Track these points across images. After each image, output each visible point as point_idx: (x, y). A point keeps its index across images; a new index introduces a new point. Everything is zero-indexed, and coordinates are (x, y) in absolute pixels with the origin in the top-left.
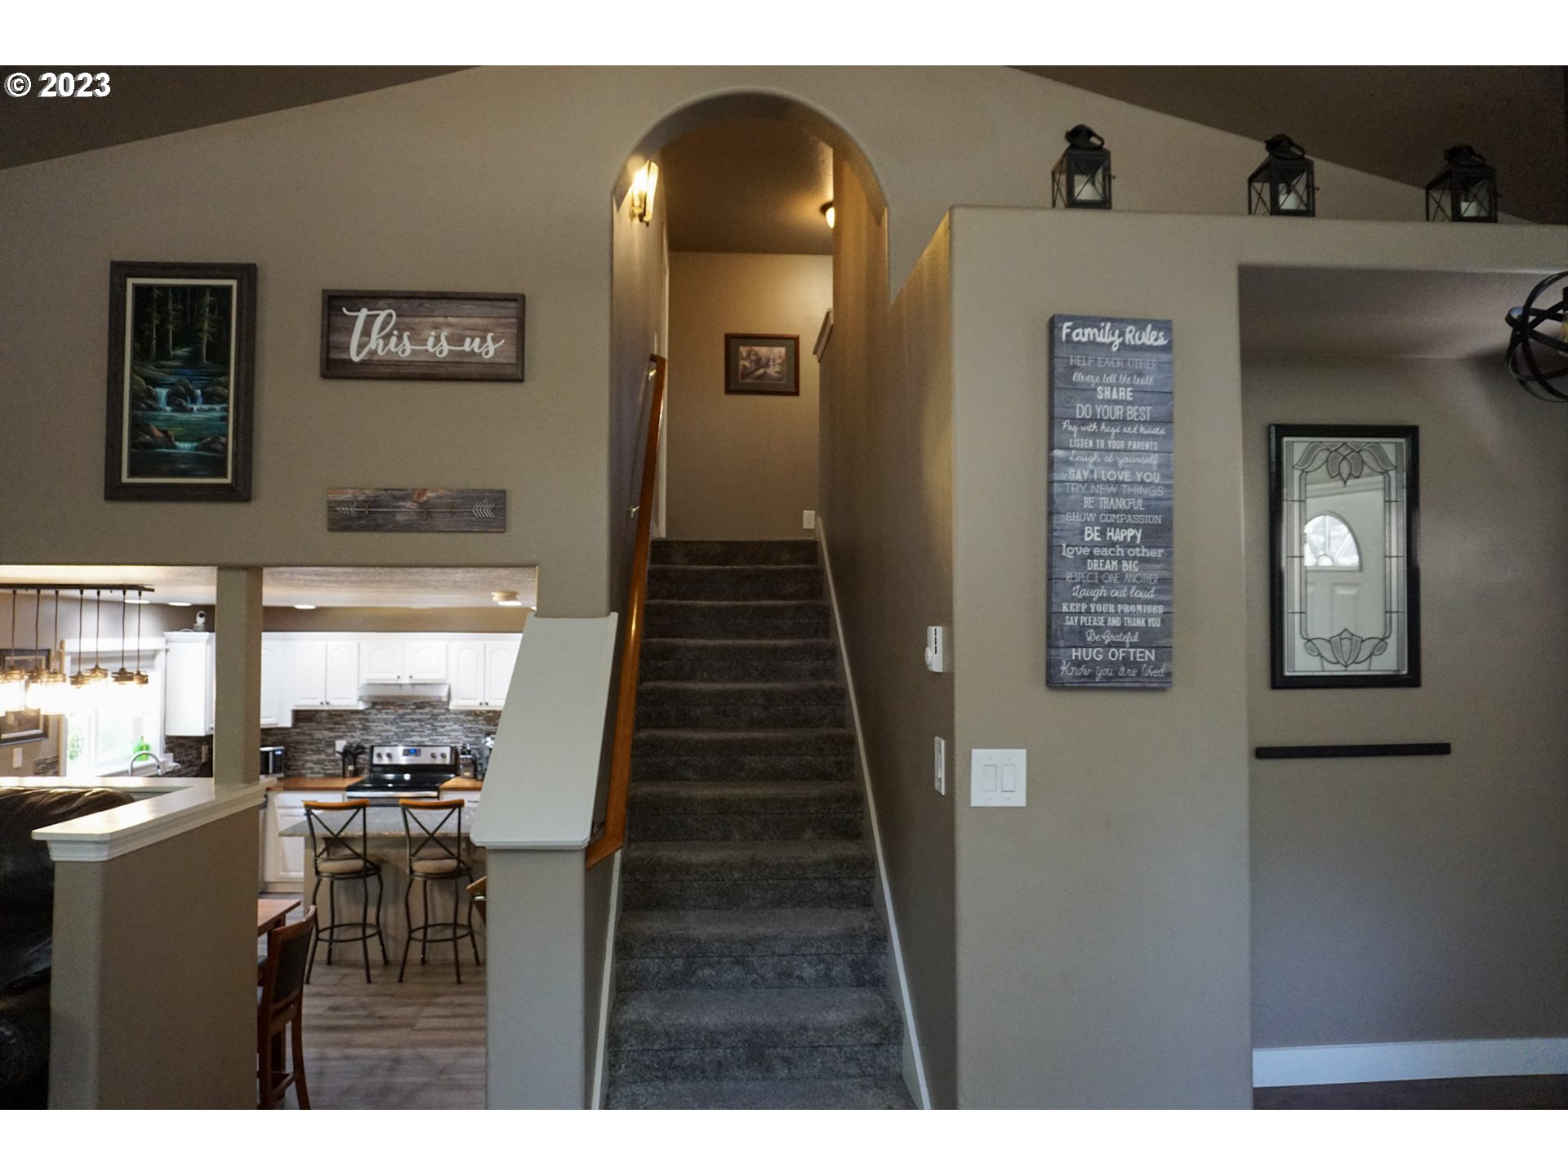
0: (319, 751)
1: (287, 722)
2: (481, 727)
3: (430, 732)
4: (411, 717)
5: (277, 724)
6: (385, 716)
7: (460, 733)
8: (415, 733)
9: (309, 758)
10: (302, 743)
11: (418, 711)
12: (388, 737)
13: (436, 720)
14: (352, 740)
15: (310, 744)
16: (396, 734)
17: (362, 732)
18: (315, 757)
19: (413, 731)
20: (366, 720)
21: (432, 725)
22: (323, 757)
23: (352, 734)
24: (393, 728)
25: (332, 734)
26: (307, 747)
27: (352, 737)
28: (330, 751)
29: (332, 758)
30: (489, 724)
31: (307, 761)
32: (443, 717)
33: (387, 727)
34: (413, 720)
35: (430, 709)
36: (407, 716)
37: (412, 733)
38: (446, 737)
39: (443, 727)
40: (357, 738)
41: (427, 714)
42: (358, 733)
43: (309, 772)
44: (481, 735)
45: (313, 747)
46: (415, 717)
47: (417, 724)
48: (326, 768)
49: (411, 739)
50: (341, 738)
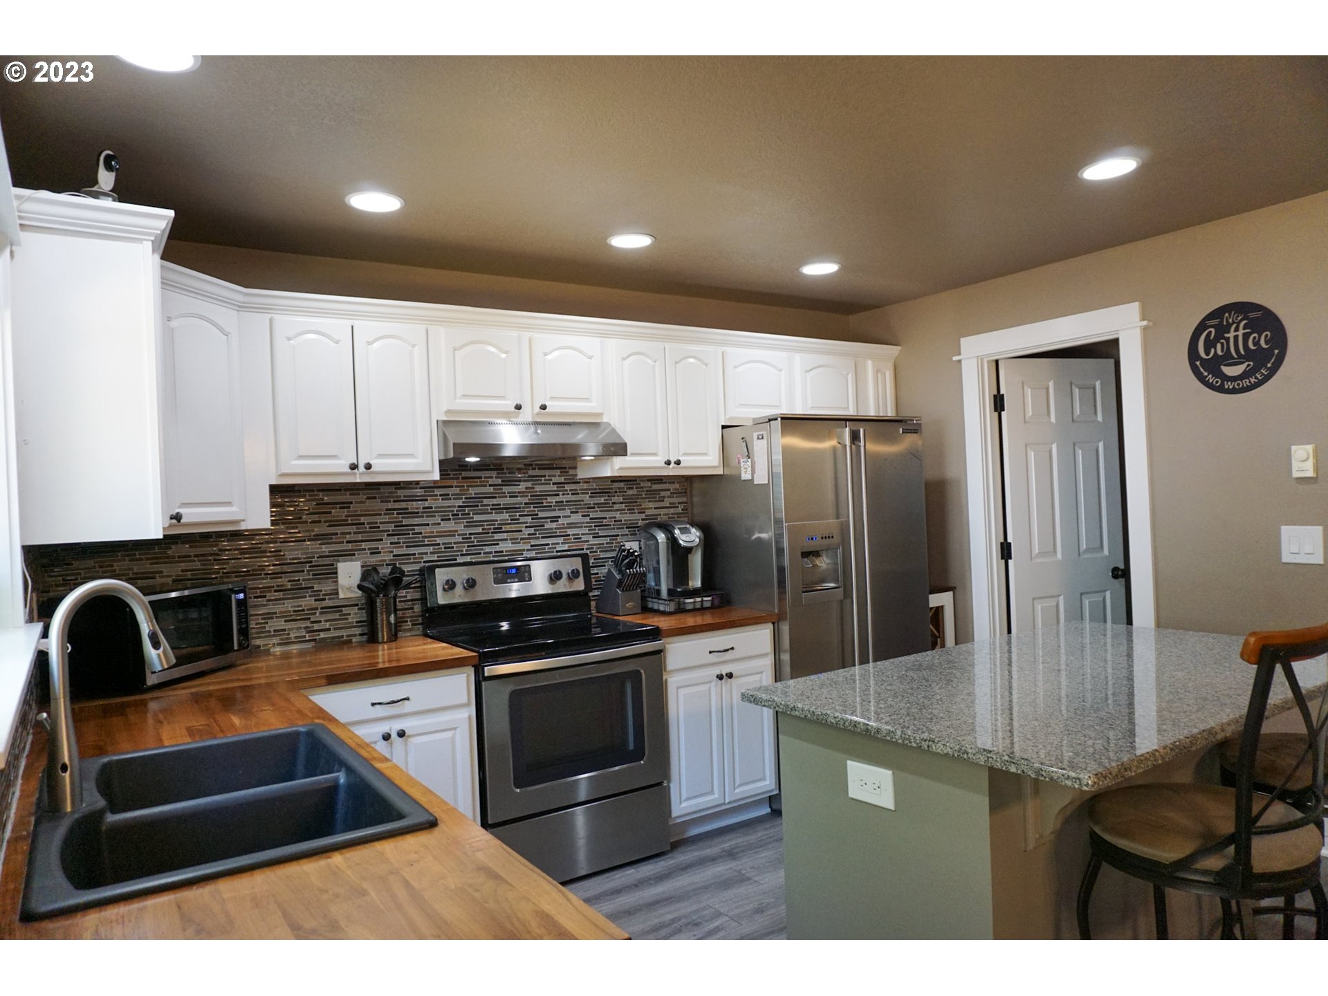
0: (298, 590)
1: (258, 516)
2: (618, 516)
3: (532, 530)
4: (495, 501)
5: (237, 522)
6: (440, 502)
7: (586, 531)
8: (505, 536)
9: (271, 608)
10: (257, 573)
11: (505, 489)
12: (449, 547)
13: (539, 505)
14: (373, 560)
15: (275, 575)
16: (466, 539)
17: (395, 539)
18: (289, 606)
19: (498, 530)
20: (404, 512)
21: (535, 516)
22: (308, 602)
23: (373, 545)
24: (461, 528)
25: (325, 549)
26: (267, 582)
27: (375, 552)
28: (326, 587)
29: (328, 603)
30: (631, 511)
31: (269, 616)
32: (553, 500)
33: (449, 526)
34: (497, 508)
35: (529, 484)
36: (486, 501)
37: (497, 536)
38: (561, 540)
39: (555, 519)
40: (386, 552)
41: (522, 494)
42: (388, 541)
43: (275, 640)
44: (619, 532)
45: (283, 581)
46: (502, 501)
47: (506, 516)
48: (316, 627)
49: (497, 548)
50: (349, 555)
